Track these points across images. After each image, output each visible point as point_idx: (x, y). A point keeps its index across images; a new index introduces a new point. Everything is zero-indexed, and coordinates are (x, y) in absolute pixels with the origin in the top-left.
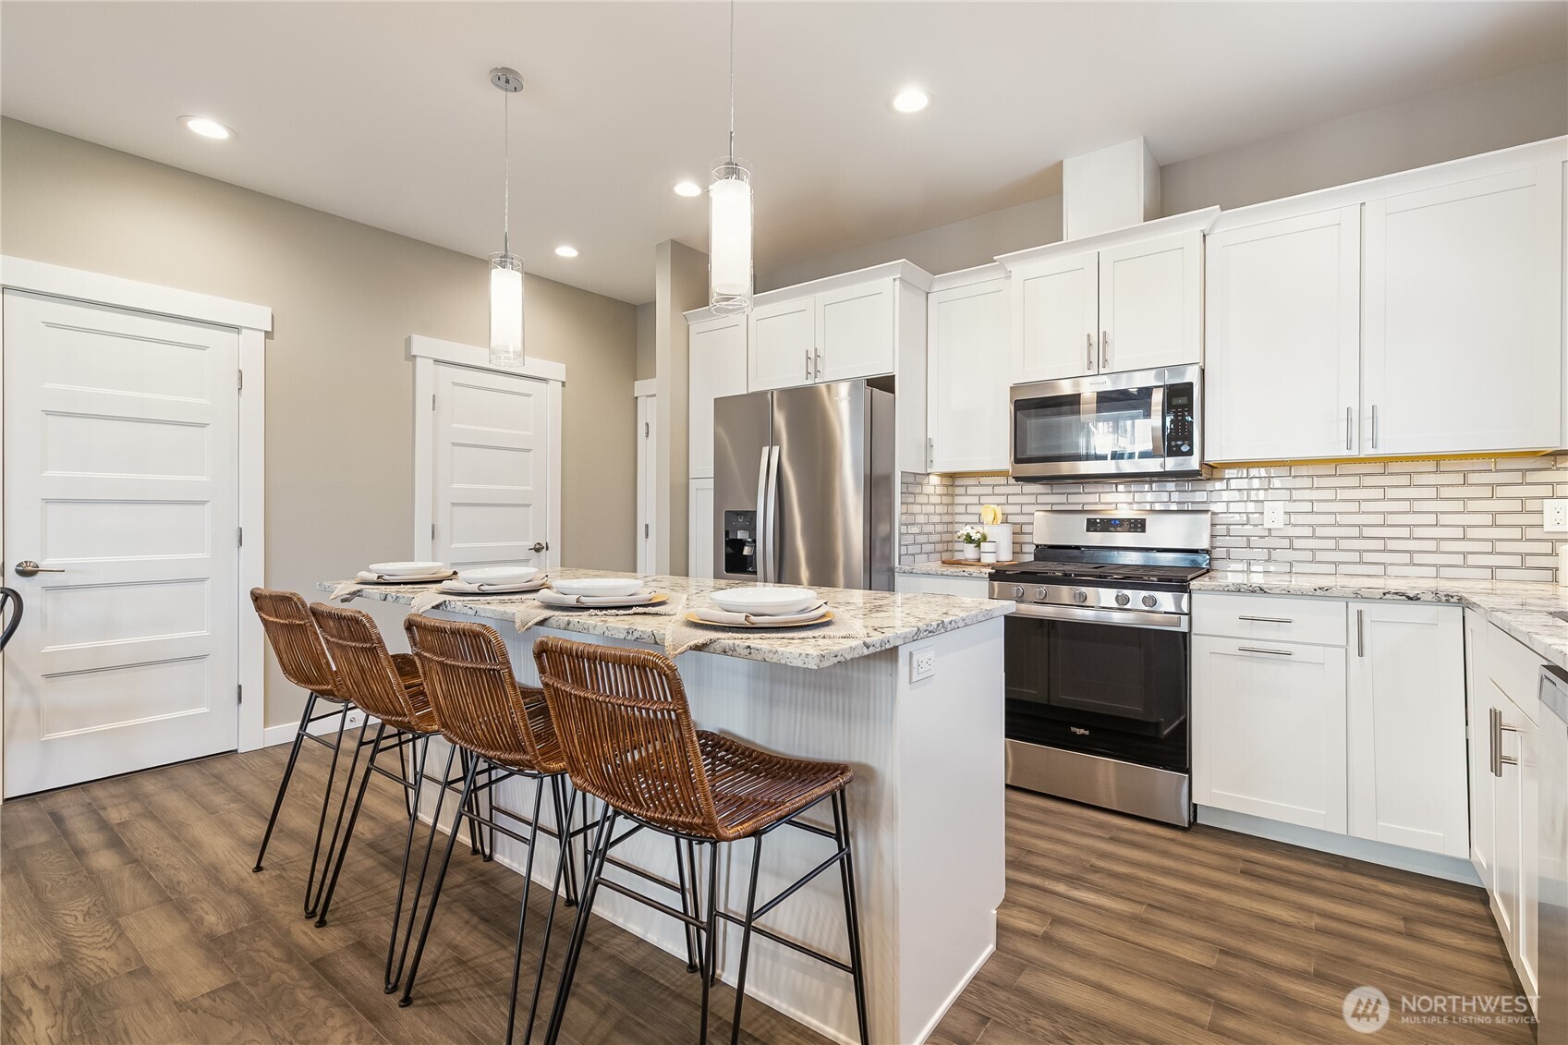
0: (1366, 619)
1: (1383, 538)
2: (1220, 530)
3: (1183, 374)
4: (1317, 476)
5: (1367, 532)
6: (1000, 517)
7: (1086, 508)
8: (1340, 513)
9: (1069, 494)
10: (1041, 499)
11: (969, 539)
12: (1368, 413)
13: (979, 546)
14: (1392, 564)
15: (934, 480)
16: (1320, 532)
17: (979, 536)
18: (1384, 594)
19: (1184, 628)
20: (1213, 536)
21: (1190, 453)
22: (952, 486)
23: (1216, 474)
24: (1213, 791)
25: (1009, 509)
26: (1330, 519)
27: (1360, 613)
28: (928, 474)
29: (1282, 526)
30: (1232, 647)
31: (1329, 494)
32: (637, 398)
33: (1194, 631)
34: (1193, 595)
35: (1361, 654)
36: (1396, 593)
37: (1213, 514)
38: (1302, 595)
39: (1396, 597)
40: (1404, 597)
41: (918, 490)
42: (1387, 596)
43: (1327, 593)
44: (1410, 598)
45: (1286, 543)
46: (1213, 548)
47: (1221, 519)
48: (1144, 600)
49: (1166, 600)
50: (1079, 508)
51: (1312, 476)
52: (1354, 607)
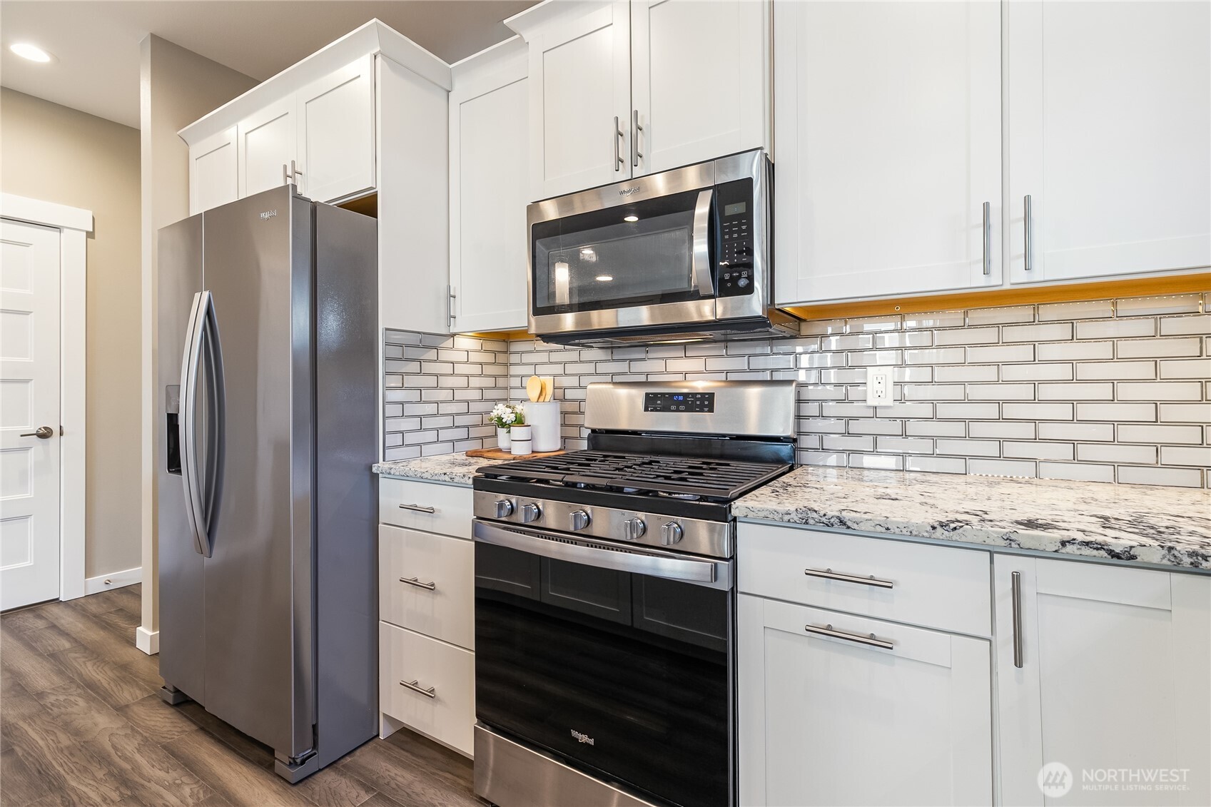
0: (1027, 590)
1: (1034, 421)
2: (811, 409)
3: (736, 167)
4: (939, 329)
5: (1010, 411)
7: (651, 378)
8: (971, 383)
9: (631, 360)
10: (602, 368)
12: (1018, 212)
13: (509, 432)
14: (1046, 461)
16: (943, 411)
18: (1063, 543)
19: (725, 584)
20: (799, 417)
21: (749, 289)
22: (506, 352)
23: (805, 329)
25: (566, 382)
26: (957, 392)
27: (1016, 579)
28: (453, 335)
29: (890, 403)
31: (956, 355)
33: (739, 590)
34: (740, 526)
35: (1019, 662)
36: (1087, 544)
37: (802, 385)
38: (911, 537)
39: (1087, 551)
40: (1103, 553)
41: (431, 354)
42: (1069, 548)
43: (954, 535)
44: (1114, 555)
45: (896, 427)
46: (799, 433)
47: (811, 392)
49: (698, 533)
50: (643, 378)
51: (930, 329)
52: (1006, 565)
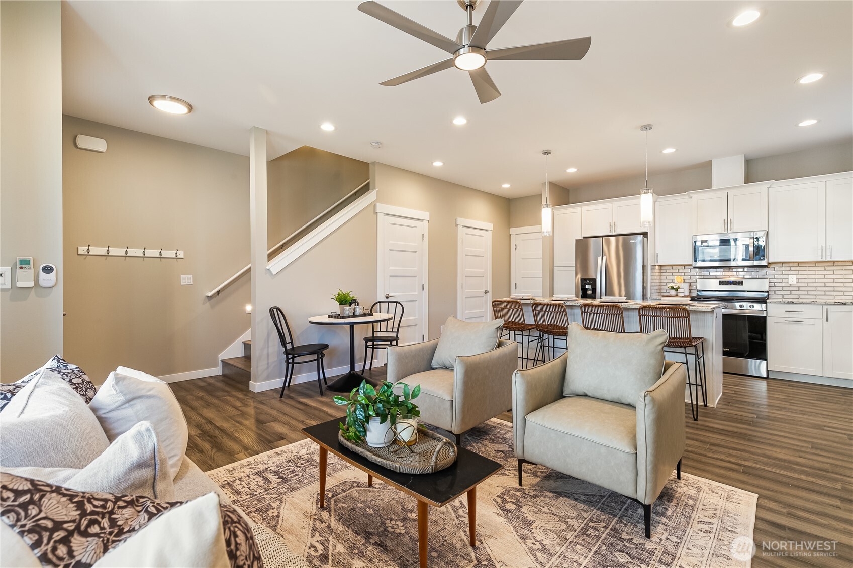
0: (829, 310)
2: (769, 284)
4: (809, 266)
5: (828, 285)
6: (683, 281)
7: (718, 277)
8: (817, 279)
11: (672, 288)
13: (677, 290)
15: (657, 267)
16: (810, 285)
17: (677, 287)
19: (765, 315)
20: (769, 287)
21: (764, 259)
24: (776, 366)
27: (827, 309)
28: (656, 265)
30: (783, 320)
31: (813, 272)
32: (510, 235)
33: (768, 316)
34: (768, 305)
35: (827, 321)
38: (806, 304)
39: (839, 304)
40: (841, 304)
42: (836, 304)
43: (815, 304)
44: (843, 304)
45: (797, 289)
46: (769, 290)
47: (770, 281)
48: (750, 307)
49: (757, 307)
50: (716, 277)
51: (806, 267)
52: (824, 307)
